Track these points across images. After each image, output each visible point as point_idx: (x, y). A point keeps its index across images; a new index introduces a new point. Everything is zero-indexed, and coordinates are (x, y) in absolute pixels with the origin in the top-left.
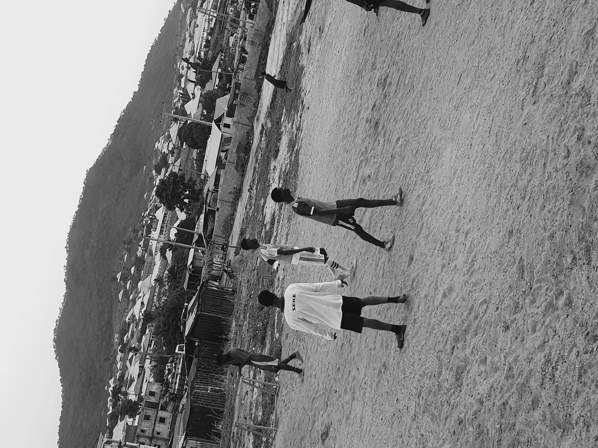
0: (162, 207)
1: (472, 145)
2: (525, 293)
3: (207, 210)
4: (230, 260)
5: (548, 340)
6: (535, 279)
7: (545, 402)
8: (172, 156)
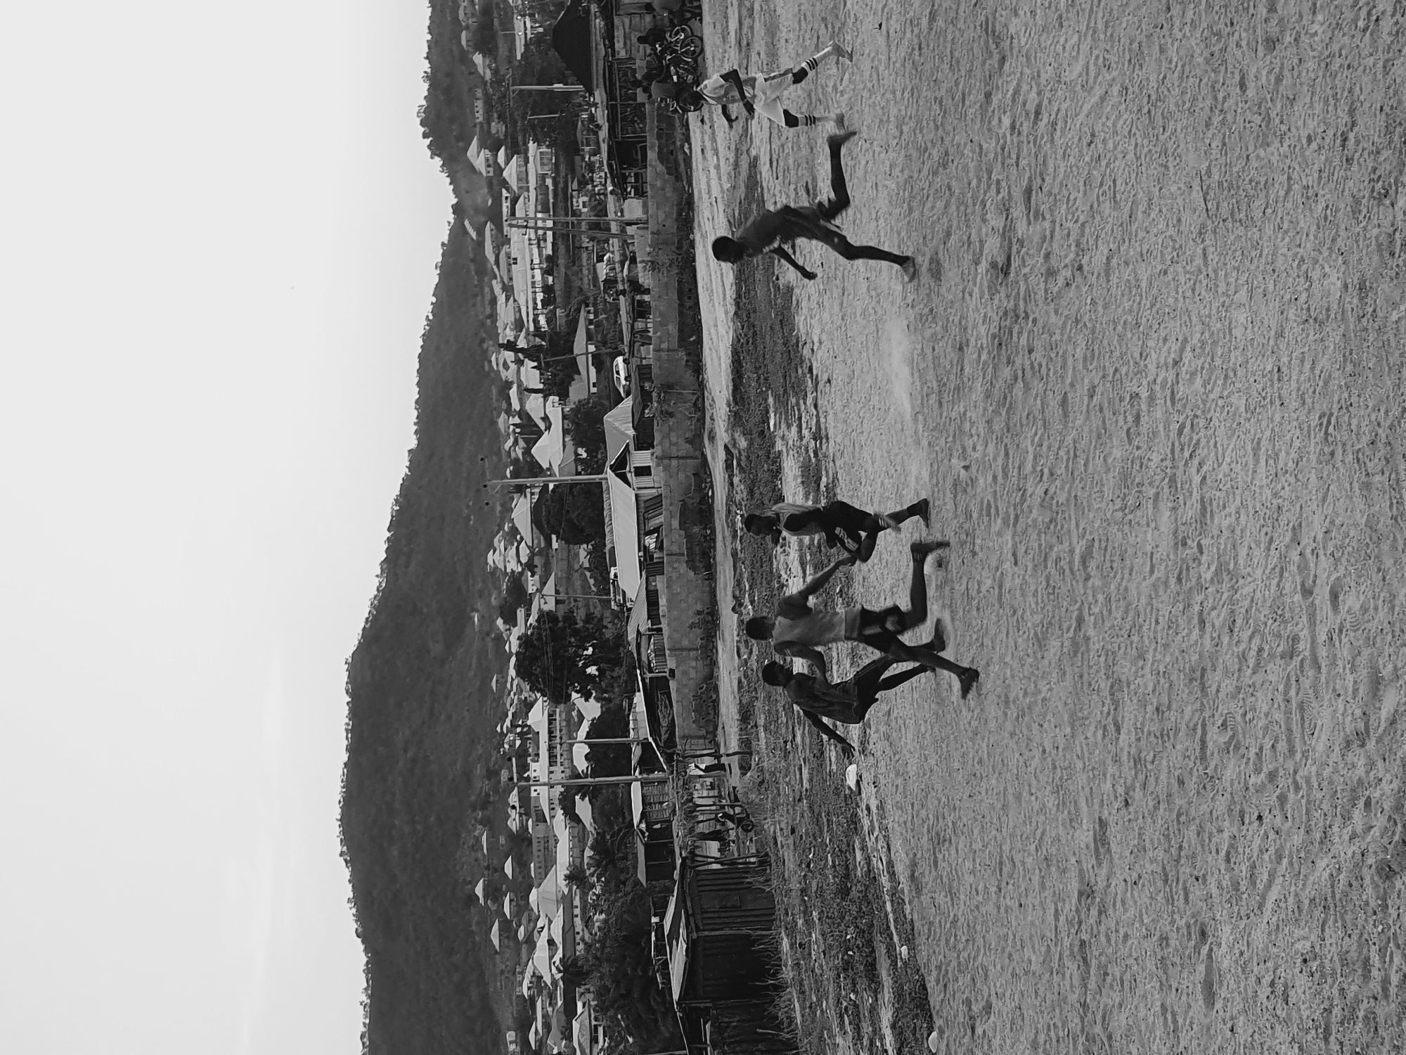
0: (540, 700)
3: (648, 681)
4: (734, 788)
8: (532, 576)
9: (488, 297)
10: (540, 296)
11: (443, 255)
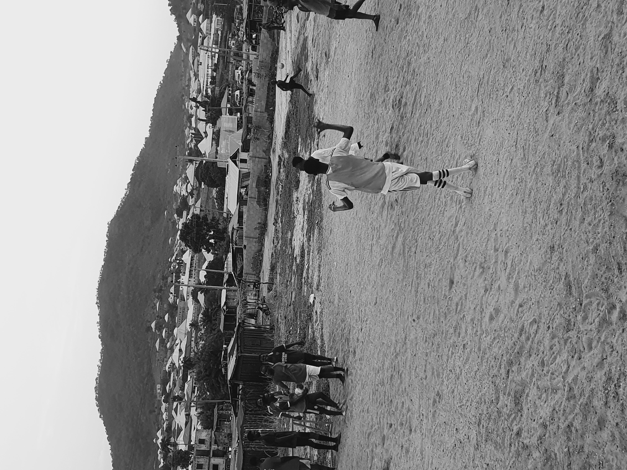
0: (188, 251)
1: (500, 160)
2: (575, 310)
3: (234, 249)
4: (264, 297)
5: (607, 356)
6: (585, 295)
7: (612, 421)
8: (192, 198)
9: (187, 78)
10: (210, 80)
11: (170, 57)
